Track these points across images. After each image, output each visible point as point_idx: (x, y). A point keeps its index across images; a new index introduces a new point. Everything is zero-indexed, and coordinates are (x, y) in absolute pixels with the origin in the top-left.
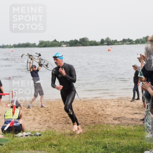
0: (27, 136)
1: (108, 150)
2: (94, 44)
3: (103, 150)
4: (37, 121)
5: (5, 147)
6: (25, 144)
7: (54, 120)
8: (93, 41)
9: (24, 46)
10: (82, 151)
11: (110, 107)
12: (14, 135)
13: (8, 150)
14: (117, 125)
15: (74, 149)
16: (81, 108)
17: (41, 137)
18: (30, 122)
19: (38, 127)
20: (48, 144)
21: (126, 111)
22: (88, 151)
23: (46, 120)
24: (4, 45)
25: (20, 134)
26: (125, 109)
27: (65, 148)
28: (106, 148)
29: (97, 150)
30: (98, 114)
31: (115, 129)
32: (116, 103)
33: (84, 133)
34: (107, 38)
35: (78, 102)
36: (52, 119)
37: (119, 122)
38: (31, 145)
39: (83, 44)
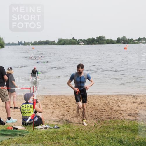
0: (46, 128)
1: (124, 145)
2: (110, 42)
3: (119, 144)
4: (55, 114)
5: (26, 138)
6: (44, 135)
7: (71, 114)
8: (110, 39)
9: (44, 43)
10: (98, 144)
11: (125, 103)
12: (34, 127)
13: (29, 141)
14: (132, 120)
15: (91, 142)
16: (98, 104)
17: (59, 130)
18: (48, 115)
19: (57, 121)
20: (66, 136)
21: (140, 107)
22: (104, 144)
23: (64, 114)
24: (25, 42)
25: (40, 127)
26: (140, 105)
27: (83, 141)
28: (122, 142)
29: (113, 144)
30: (113, 110)
31: (130, 125)
32: (131, 99)
33: (100, 127)
34: (123, 37)
35: (94, 98)
36: (70, 113)
37: (134, 118)
38: (50, 137)
39: (99, 42)
